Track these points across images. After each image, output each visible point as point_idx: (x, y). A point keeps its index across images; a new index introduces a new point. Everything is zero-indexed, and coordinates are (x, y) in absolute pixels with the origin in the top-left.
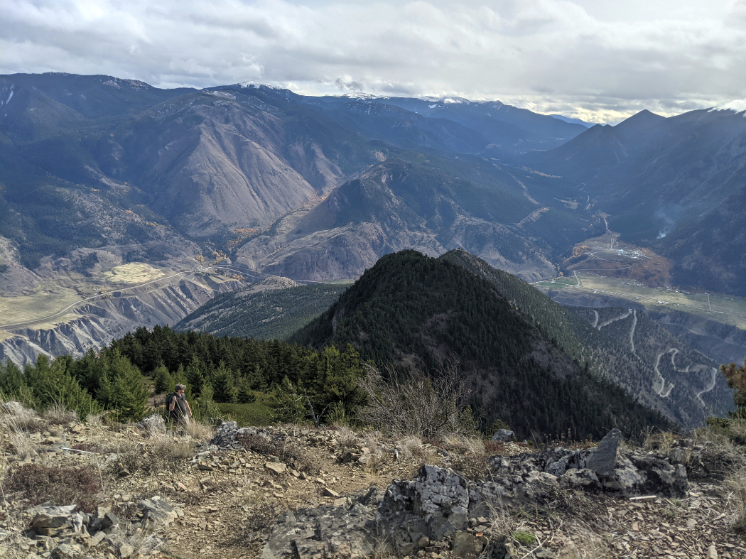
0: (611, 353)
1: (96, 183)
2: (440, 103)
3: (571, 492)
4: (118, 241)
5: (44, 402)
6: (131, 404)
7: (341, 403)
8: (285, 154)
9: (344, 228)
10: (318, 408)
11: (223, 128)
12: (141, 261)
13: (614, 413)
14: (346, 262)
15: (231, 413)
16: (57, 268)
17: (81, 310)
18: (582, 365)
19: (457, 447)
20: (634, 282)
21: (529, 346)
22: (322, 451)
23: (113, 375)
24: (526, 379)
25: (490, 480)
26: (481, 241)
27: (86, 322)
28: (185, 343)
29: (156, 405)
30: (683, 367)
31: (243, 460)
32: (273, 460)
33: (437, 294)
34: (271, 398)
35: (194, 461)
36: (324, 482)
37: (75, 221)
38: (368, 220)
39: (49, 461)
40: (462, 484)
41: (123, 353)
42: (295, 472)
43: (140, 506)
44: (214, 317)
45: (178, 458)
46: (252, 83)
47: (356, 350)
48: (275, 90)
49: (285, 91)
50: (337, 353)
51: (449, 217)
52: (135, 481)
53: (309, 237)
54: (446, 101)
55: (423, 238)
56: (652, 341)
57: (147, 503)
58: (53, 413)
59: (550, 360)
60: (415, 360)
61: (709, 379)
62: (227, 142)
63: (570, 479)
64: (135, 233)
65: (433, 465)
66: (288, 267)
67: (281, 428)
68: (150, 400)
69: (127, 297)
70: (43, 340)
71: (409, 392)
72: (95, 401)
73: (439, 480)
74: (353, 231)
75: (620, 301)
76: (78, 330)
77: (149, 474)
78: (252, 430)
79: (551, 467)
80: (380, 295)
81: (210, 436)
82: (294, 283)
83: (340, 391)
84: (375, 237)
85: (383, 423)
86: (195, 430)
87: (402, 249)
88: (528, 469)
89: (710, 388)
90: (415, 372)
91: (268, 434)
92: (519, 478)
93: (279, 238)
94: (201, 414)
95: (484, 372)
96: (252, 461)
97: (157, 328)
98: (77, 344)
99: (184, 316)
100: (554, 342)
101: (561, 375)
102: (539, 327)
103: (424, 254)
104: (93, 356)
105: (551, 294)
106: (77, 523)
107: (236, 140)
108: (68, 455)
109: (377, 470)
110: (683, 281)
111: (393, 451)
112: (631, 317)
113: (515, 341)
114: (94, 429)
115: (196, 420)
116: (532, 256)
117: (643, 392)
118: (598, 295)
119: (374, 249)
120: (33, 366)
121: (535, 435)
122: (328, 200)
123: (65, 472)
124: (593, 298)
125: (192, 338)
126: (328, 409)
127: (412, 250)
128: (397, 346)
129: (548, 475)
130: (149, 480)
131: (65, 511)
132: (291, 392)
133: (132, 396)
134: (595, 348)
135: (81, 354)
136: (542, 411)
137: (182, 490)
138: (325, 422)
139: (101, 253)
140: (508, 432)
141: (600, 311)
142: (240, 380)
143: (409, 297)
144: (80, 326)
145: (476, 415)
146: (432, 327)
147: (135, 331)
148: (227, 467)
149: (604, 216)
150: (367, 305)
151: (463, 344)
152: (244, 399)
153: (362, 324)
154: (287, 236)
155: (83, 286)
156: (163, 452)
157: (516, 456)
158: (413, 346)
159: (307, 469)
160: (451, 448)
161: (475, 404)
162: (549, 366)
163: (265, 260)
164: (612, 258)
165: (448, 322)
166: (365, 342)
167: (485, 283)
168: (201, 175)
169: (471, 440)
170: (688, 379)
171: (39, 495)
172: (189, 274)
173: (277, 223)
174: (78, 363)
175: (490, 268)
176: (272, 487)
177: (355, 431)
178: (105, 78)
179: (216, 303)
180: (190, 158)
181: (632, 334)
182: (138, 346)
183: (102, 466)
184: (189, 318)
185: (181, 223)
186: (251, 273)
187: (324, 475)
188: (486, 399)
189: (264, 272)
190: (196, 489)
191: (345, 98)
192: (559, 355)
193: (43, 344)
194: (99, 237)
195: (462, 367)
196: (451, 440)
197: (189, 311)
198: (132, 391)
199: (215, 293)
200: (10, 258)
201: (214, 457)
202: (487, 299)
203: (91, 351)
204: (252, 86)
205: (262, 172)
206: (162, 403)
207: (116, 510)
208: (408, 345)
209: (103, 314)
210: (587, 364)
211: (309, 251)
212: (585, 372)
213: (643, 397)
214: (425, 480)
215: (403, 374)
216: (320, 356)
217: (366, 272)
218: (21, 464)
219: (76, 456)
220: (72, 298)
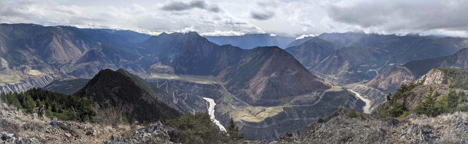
0: (162, 94)
1: (27, 49)
2: (115, 30)
3: (156, 138)
4: (31, 64)
5: (10, 103)
6: (30, 108)
7: (88, 115)
8: (74, 43)
9: (89, 63)
10: (81, 116)
11: (59, 36)
12: (36, 69)
13: (163, 111)
14: (90, 72)
15: (56, 116)
16: (17, 69)
17: (21, 81)
18: (155, 99)
19: (122, 129)
20: (166, 74)
21: (141, 95)
22: (82, 130)
23: (26, 99)
24: (141, 105)
25: (133, 138)
26: (127, 66)
27: (21, 84)
28: (45, 93)
29: (36, 110)
30: (179, 94)
31: (58, 131)
32: (67, 132)
33: (115, 81)
34: (68, 112)
35: (45, 129)
36: (82, 141)
37: (22, 58)
38: (96, 60)
39: (9, 120)
40: (124, 141)
41: (29, 94)
42: (73, 137)
43: (29, 140)
44: (53, 86)
45: (41, 127)
46: (66, 25)
47: (92, 98)
48: (72, 27)
49: (75, 27)
50: (87, 99)
51: (118, 59)
52: (29, 131)
53: (80, 65)
54: (117, 30)
55: (111, 65)
56: (172, 89)
57: (31, 139)
58: (12, 107)
59: (147, 98)
60: (109, 101)
61: (185, 97)
62: (59, 40)
63: (155, 134)
64: (36, 62)
65: (115, 136)
66: (74, 73)
67: (70, 122)
68: (35, 108)
69: (32, 79)
70: (11, 87)
71: (108, 111)
72: (21, 106)
73: (117, 140)
74: (92, 63)
75: (163, 80)
76: (19, 86)
77: (33, 131)
78: (61, 122)
79: (150, 131)
80: (99, 82)
81: (50, 122)
82: (75, 78)
83: (87, 111)
84: (98, 65)
85: (100, 122)
86: (46, 120)
87: (106, 69)
88: (143, 133)
89: (186, 99)
90: (109, 105)
91: (66, 124)
92: (141, 136)
93: (72, 65)
94: (48, 115)
95: (129, 104)
96: (61, 132)
97: (38, 88)
98: (19, 89)
99: (45, 85)
100: (147, 93)
101: (150, 103)
102: (143, 89)
103: (112, 70)
104: (22, 93)
105: (146, 79)
106: (13, 140)
107: (62, 40)
108: (13, 119)
109: (98, 138)
110: (177, 73)
111: (103, 131)
112: (166, 83)
113: (137, 94)
114: (20, 113)
115: (47, 117)
116: (140, 69)
117: (171, 103)
118: (158, 79)
119: (98, 69)
120: (8, 94)
121: (144, 122)
122: (85, 55)
123: (12, 124)
124: (156, 80)
125: (47, 92)
126: (84, 117)
127: (109, 69)
128: (104, 97)
129: (149, 134)
130: (32, 132)
131: (11, 135)
132: (73, 111)
133: (30, 106)
134: (158, 93)
135: (19, 92)
136: (146, 114)
137: (41, 138)
138: (83, 121)
139: (27, 66)
140: (137, 122)
141: (159, 83)
142: (59, 106)
143: (107, 83)
144: (20, 85)
145: (127, 118)
146: (114, 91)
147: (33, 88)
148: (53, 133)
149: (157, 58)
150: (96, 85)
151: (123, 96)
152: (60, 112)
153: (94, 91)
154: (74, 64)
155: (22, 75)
156: (37, 124)
157: (140, 129)
158: (109, 97)
159: (77, 136)
160: (121, 129)
161: (127, 114)
162: (147, 100)
163: (67, 71)
164: (160, 69)
165: (119, 89)
166: (95, 96)
167: (128, 78)
168: (53, 48)
169: (127, 126)
170: (181, 97)
171: (6, 128)
172: (47, 74)
173: (71, 61)
174: (19, 95)
175: (129, 73)
176: (66, 141)
177: (92, 124)
178: (32, 24)
179: (54, 83)
180: (50, 44)
181: (167, 88)
182: (33, 93)
183: (21, 125)
184: (47, 86)
185: (47, 60)
186: (64, 74)
187: (82, 139)
188: (130, 112)
189: (67, 74)
190: (45, 138)
191: (90, 29)
192: (149, 97)
193: (11, 88)
194: (27, 62)
195: (123, 103)
196: (120, 126)
197: (47, 84)
198: (30, 105)
199: (54, 80)
200: (7, 66)
201: (51, 129)
202: (129, 82)
203: (22, 92)
204: (66, 26)
205: (68, 47)
206: (38, 110)
207: (23, 139)
208: (107, 97)
209: (25, 82)
210: (156, 98)
211: (80, 69)
212: (156, 101)
213: (171, 105)
214: (113, 140)
215: (106, 106)
216: (82, 100)
217: (96, 75)
218: (3, 118)
219: (15, 120)
220: (19, 77)
